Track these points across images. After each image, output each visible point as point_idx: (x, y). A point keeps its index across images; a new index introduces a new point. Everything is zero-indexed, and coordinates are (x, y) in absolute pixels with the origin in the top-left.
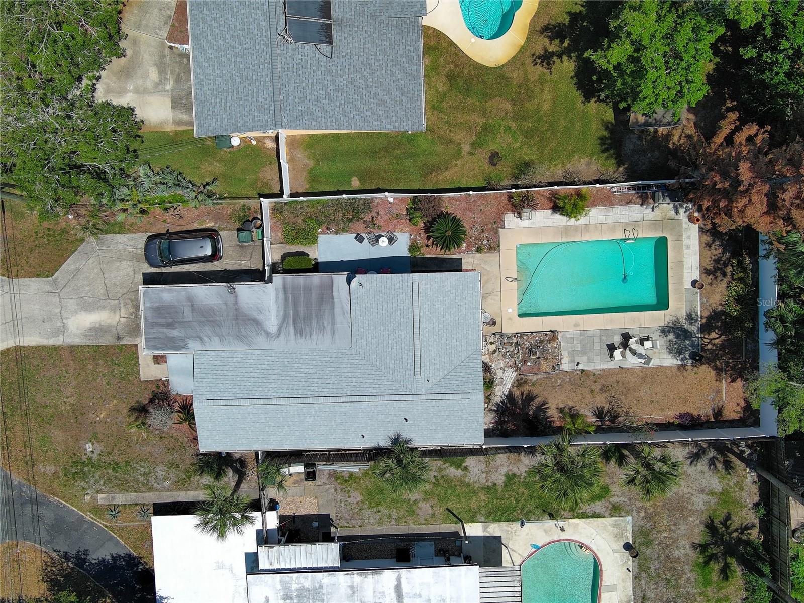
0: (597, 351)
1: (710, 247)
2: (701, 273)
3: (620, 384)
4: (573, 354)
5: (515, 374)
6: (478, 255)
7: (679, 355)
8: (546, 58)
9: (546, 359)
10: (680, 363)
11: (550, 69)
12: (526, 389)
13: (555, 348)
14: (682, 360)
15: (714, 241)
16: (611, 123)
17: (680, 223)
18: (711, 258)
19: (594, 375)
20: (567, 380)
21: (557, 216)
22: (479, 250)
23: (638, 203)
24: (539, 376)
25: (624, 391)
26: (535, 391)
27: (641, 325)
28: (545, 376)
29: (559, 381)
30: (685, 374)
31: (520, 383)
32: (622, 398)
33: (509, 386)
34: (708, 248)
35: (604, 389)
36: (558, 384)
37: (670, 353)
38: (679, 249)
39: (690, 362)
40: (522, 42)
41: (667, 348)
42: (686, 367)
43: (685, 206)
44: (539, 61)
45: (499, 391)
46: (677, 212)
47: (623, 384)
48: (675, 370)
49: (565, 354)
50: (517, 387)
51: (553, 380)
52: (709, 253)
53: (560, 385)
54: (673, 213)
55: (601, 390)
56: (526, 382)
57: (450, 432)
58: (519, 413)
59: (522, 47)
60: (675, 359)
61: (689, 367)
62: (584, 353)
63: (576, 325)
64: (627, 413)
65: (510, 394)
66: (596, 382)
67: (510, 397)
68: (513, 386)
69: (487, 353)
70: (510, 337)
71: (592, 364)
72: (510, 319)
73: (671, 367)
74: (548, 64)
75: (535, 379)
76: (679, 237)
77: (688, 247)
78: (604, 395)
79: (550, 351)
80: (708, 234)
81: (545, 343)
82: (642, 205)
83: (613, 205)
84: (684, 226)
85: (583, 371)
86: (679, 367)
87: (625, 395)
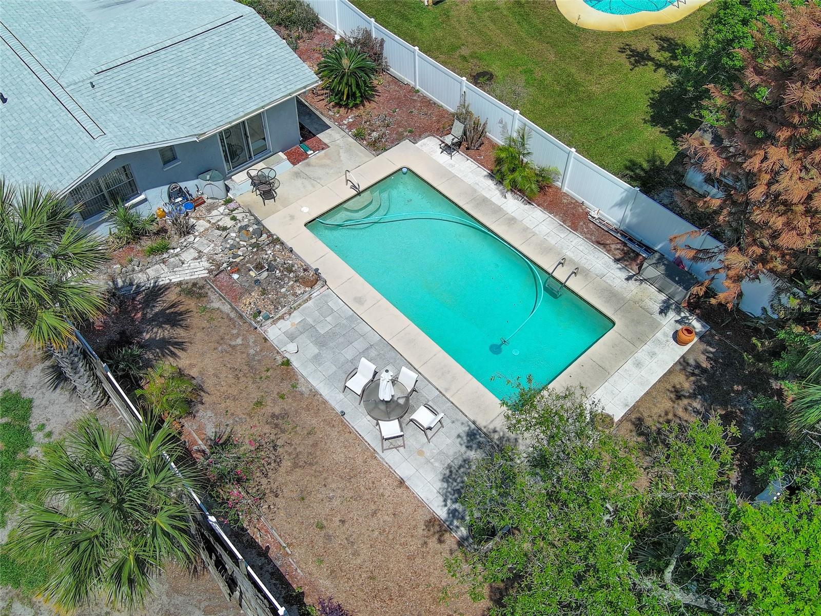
0: (342, 360)
1: (679, 397)
2: (625, 418)
3: (310, 441)
4: (306, 328)
5: (204, 274)
6: (351, 140)
7: (455, 501)
8: (640, 58)
9: (264, 292)
10: (442, 513)
11: (635, 66)
12: (190, 304)
13: (295, 294)
14: (453, 513)
15: (693, 396)
17: (655, 326)
18: (667, 414)
19: (294, 386)
20: (252, 351)
21: (490, 183)
22: (359, 136)
23: (613, 255)
24: (226, 308)
25: (303, 458)
26: (196, 320)
27: (447, 390)
28: (233, 315)
29: (239, 341)
30: (433, 543)
31: (194, 290)
32: (287, 464)
33: (175, 279)
34: (673, 396)
35: (276, 420)
36: (233, 343)
37: (446, 479)
38: (622, 353)
39: (463, 531)
40: (625, 29)
41: (449, 467)
42: (447, 535)
43: (683, 315)
44: (629, 52)
45: (157, 271)
46: (664, 311)
47: (315, 445)
48: (421, 518)
49: (296, 317)
50: (183, 290)
51: (235, 332)
52: (668, 404)
53: (234, 347)
54: (656, 307)
55: (273, 416)
56: (201, 296)
57: (14, 165)
58: (133, 320)
59: (621, 32)
60: (441, 499)
61: (451, 540)
62: (321, 342)
63: (359, 300)
64: (262, 497)
65: (166, 287)
66: (282, 397)
67: (156, 292)
68: (180, 284)
69: (213, 221)
70: (262, 230)
71: (311, 367)
72: (292, 217)
73: (421, 504)
74: (636, 61)
75: (216, 304)
76: (639, 339)
77: (638, 364)
78: (267, 429)
79: (283, 290)
80: (692, 378)
81: (292, 275)
82: (617, 261)
83: (576, 230)
84: (659, 335)
85: (287, 363)
86: (432, 521)
87: (295, 465)
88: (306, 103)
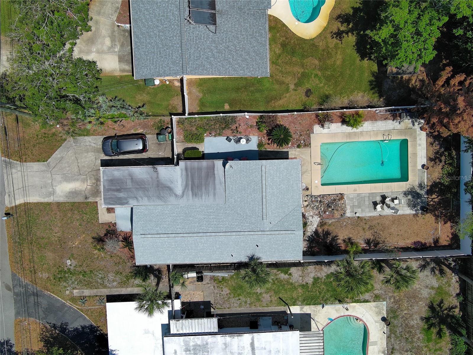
0: (367, 205)
1: (432, 145)
2: (427, 160)
3: (380, 225)
4: (353, 207)
5: (319, 219)
6: (298, 149)
7: (414, 208)
8: (339, 34)
9: (337, 210)
10: (414, 212)
11: (342, 41)
12: (326, 228)
13: (343, 204)
14: (416, 211)
15: (435, 142)
16: (376, 72)
17: (415, 131)
18: (433, 151)
19: (365, 220)
20: (350, 222)
21: (345, 126)
22: (299, 146)
23: (391, 119)
24: (333, 220)
25: (382, 229)
26: (331, 229)
27: (392, 190)
28: (336, 220)
29: (345, 223)
30: (417, 218)
31: (322, 224)
32: (381, 233)
33: (316, 226)
34: (431, 146)
35: (371, 228)
36: (344, 225)
37: (409, 206)
38: (415, 146)
39: (420, 212)
40: (325, 25)
41: (407, 204)
42: (418, 215)
43: (418, 121)
44: (335, 36)
45: (310, 229)
46: (414, 125)
47: (382, 225)
48: (412, 216)
49: (348, 207)
50: (320, 226)
51: (341, 222)
52: (432, 148)
53: (345, 225)
54: (411, 125)
55: (369, 228)
56: (325, 224)
57: (283, 253)
58: (321, 242)
59: (325, 28)
60: (412, 210)
61: (420, 215)
62: (359, 206)
63: (355, 190)
64: (384, 242)
65: (316, 230)
66: (366, 224)
67: (316, 232)
68: (318, 226)
69: (303, 206)
70: (316, 197)
71: (364, 213)
72: (316, 187)
73: (409, 215)
74: (340, 38)
75: (330, 222)
76: (415, 138)
77: (420, 145)
78: (371, 231)
79: (340, 205)
80: (431, 137)
81: (337, 201)
82: (393, 120)
83: (377, 120)
84: (418, 132)
85: (358, 217)
86: (414, 215)
87: (383, 231)
88: (272, 150)
